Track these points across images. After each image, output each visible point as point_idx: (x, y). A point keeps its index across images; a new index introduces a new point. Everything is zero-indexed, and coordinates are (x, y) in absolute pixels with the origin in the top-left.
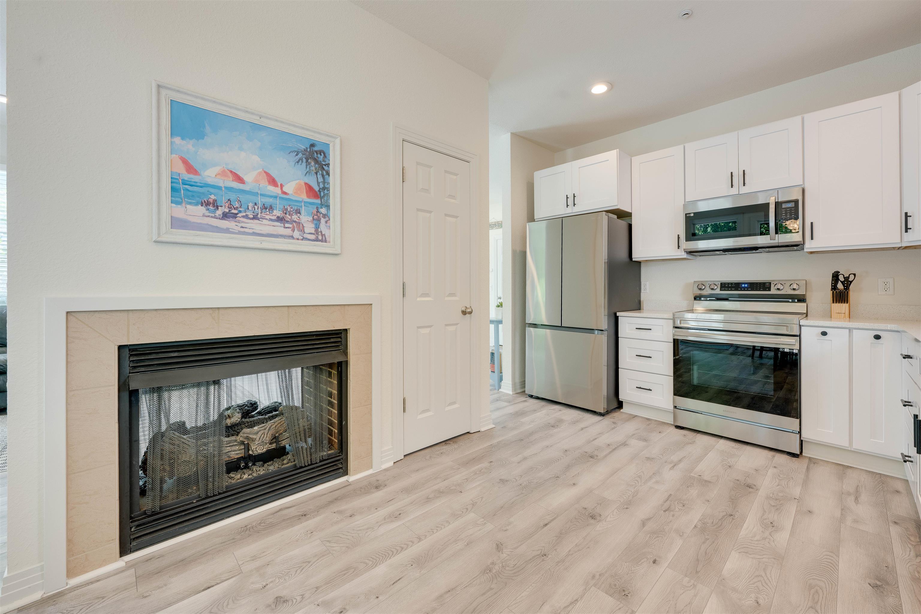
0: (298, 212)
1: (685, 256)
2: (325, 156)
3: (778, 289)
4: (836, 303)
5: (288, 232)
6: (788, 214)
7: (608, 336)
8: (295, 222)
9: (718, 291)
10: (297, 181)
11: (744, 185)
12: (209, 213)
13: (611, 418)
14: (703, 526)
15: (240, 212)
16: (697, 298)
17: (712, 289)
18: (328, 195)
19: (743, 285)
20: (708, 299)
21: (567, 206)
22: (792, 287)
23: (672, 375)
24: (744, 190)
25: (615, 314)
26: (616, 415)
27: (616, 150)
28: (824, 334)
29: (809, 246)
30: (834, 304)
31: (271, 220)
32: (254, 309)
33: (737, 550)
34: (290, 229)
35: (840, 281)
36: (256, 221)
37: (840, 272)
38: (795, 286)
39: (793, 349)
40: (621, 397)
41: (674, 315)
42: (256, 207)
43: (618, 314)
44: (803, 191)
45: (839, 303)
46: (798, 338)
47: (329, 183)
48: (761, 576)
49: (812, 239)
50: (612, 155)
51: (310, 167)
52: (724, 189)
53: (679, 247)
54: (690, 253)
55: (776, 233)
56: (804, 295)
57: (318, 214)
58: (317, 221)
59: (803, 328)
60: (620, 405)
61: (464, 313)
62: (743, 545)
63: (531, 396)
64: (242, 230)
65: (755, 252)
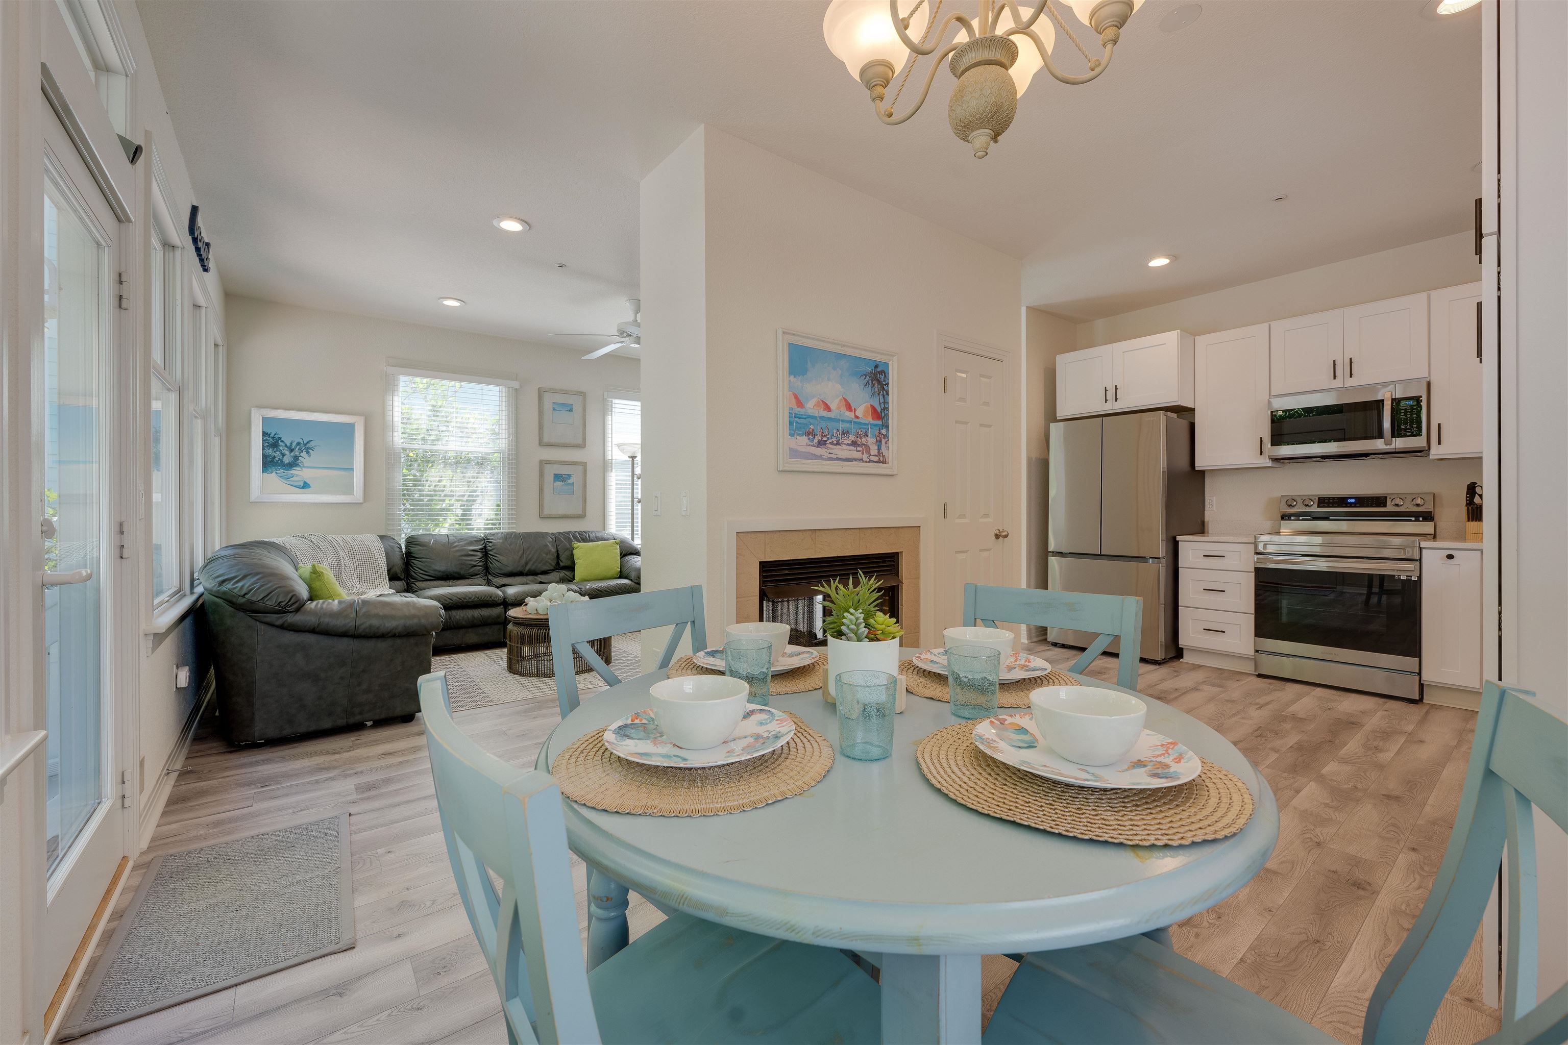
0: (866, 435)
1: (1270, 464)
2: (885, 376)
3: (1397, 505)
4: (1472, 521)
5: (858, 455)
6: (1409, 413)
7: (1166, 567)
8: (864, 444)
9: (1315, 508)
10: (865, 405)
11: (1351, 377)
12: (810, 442)
13: (1169, 667)
14: (1258, 960)
15: (828, 438)
16: (1285, 517)
17: (1307, 505)
18: (887, 415)
19: (1349, 501)
20: (1301, 518)
21: (1106, 400)
22: (1414, 502)
23: (1253, 611)
24: (1351, 382)
25: (1175, 538)
26: (1175, 664)
27: (1176, 331)
28: (1450, 557)
29: (1436, 451)
30: (1469, 523)
31: (848, 445)
32: (837, 531)
33: (1325, 1016)
34: (861, 452)
35: (1478, 494)
36: (838, 447)
37: (1477, 484)
38: (1419, 501)
39: (1411, 576)
40: (1182, 642)
41: (1256, 538)
42: (838, 433)
43: (1178, 538)
44: (1429, 385)
45: (1476, 521)
46: (1418, 562)
47: (888, 403)
49: (1439, 443)
50: (1171, 338)
51: (874, 389)
52: (1324, 379)
53: (1261, 453)
54: (1277, 460)
55: (1393, 436)
56: (1430, 512)
57: (880, 435)
58: (879, 442)
59: (1424, 551)
60: (1178, 653)
61: (997, 537)
62: (1339, 1006)
63: (1055, 645)
64: (830, 456)
65: (1365, 458)
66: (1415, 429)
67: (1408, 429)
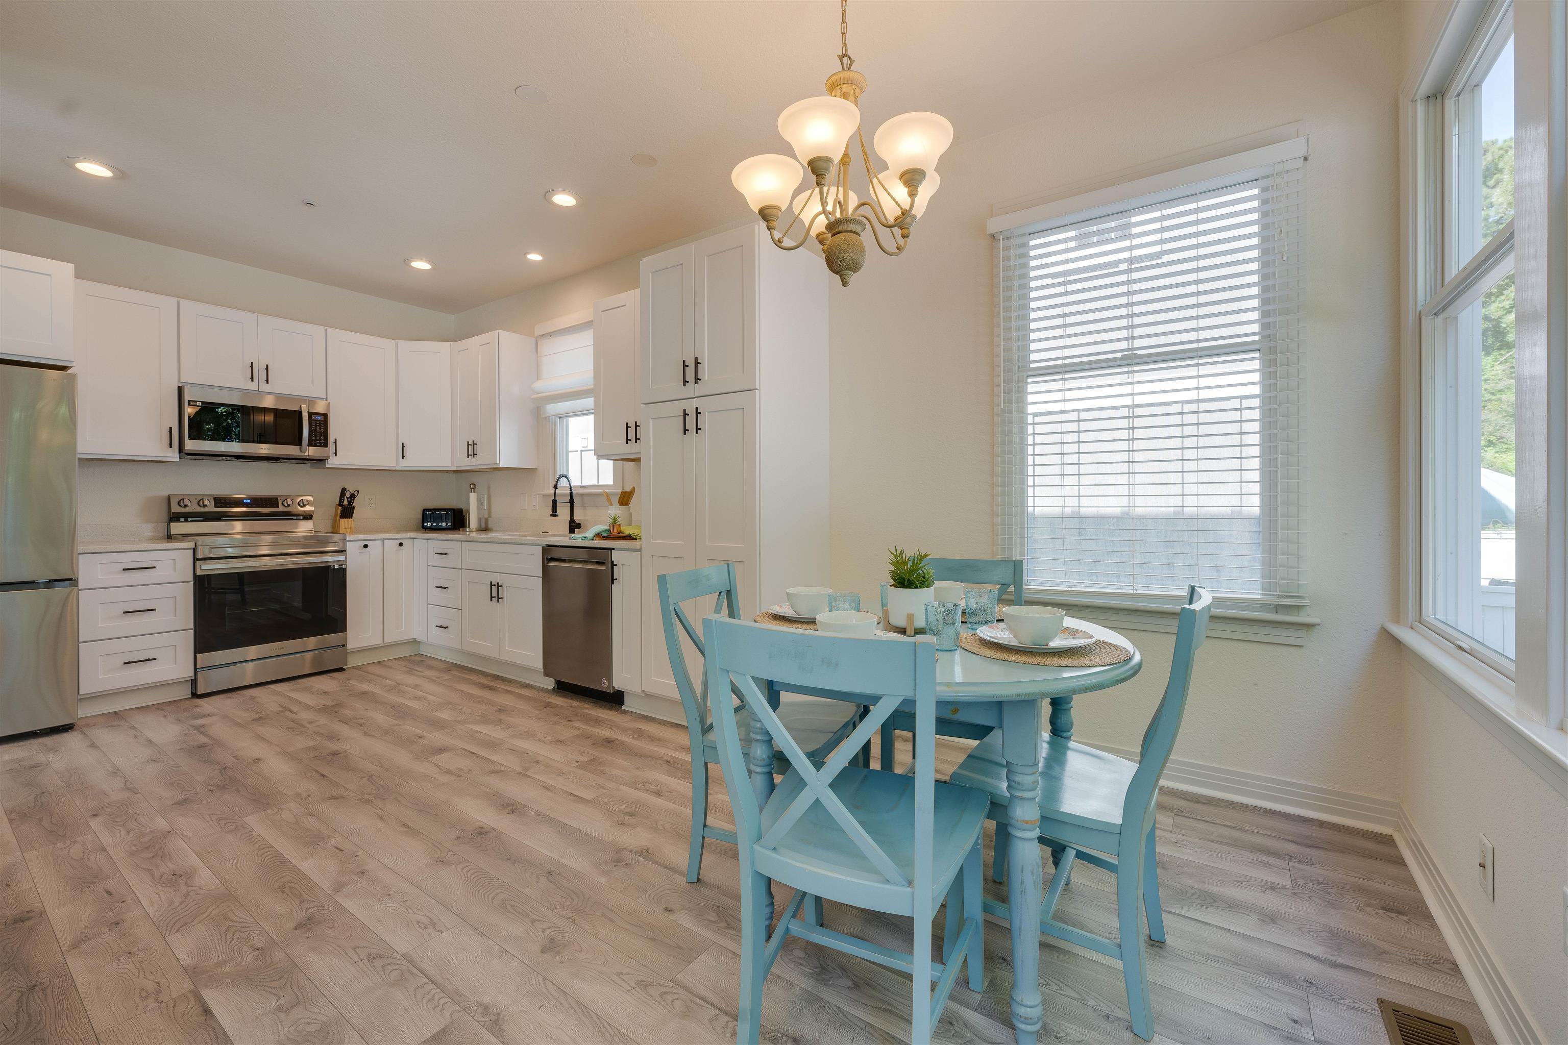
1: (176, 458)
3: (288, 505)
6: (319, 427)
9: (211, 508)
11: (267, 382)
16: (173, 518)
17: (202, 505)
19: (245, 501)
22: (301, 503)
23: (191, 625)
24: (265, 388)
27: (70, 264)
28: (366, 546)
29: (332, 462)
30: (342, 520)
37: (347, 488)
38: (304, 502)
39: (342, 565)
40: (84, 690)
44: (329, 406)
45: (345, 518)
46: (345, 553)
48: (230, 927)
49: (335, 455)
52: (241, 379)
53: (170, 446)
54: (189, 455)
55: (309, 445)
56: (313, 512)
59: (349, 543)
65: (274, 461)
66: (322, 441)
67: (318, 440)
